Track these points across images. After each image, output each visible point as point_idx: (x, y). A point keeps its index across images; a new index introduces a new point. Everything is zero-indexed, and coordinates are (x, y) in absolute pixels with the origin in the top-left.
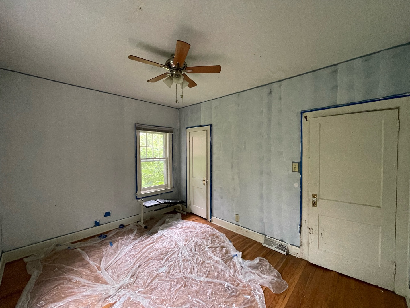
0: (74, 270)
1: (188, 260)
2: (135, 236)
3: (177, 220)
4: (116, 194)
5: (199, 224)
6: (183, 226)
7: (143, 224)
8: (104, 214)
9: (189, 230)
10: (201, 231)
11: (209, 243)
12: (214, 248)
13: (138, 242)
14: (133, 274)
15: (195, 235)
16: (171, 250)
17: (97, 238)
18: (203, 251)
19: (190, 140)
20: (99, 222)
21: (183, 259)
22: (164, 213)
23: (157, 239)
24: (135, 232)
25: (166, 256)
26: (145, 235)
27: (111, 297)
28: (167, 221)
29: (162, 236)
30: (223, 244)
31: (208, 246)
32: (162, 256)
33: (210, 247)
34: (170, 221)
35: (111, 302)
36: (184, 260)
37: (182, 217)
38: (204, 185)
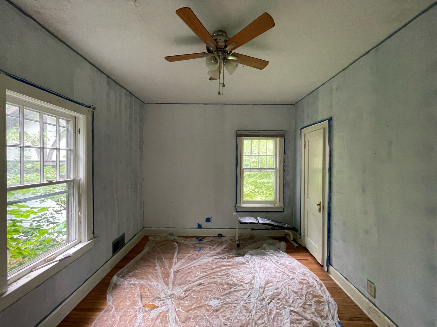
0: (163, 259)
1: (249, 311)
2: (222, 250)
3: (278, 249)
4: (216, 202)
5: (304, 268)
6: (279, 261)
7: (237, 240)
8: (206, 219)
9: (283, 271)
10: (299, 280)
11: (296, 306)
12: (300, 318)
13: (220, 258)
14: (189, 289)
15: (286, 281)
16: (242, 285)
17: (195, 239)
18: (278, 311)
19: (305, 145)
20: (201, 225)
21: (246, 305)
22: (267, 236)
23: (238, 262)
24: (224, 246)
25: (231, 288)
26: (231, 254)
27: (160, 299)
28: (263, 247)
29: (246, 263)
30: (320, 319)
31: (292, 309)
32: (226, 286)
33: (295, 312)
34: (267, 248)
35: (156, 305)
36: (244, 306)
37: (287, 248)
38: (320, 211)
